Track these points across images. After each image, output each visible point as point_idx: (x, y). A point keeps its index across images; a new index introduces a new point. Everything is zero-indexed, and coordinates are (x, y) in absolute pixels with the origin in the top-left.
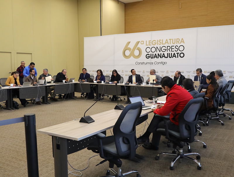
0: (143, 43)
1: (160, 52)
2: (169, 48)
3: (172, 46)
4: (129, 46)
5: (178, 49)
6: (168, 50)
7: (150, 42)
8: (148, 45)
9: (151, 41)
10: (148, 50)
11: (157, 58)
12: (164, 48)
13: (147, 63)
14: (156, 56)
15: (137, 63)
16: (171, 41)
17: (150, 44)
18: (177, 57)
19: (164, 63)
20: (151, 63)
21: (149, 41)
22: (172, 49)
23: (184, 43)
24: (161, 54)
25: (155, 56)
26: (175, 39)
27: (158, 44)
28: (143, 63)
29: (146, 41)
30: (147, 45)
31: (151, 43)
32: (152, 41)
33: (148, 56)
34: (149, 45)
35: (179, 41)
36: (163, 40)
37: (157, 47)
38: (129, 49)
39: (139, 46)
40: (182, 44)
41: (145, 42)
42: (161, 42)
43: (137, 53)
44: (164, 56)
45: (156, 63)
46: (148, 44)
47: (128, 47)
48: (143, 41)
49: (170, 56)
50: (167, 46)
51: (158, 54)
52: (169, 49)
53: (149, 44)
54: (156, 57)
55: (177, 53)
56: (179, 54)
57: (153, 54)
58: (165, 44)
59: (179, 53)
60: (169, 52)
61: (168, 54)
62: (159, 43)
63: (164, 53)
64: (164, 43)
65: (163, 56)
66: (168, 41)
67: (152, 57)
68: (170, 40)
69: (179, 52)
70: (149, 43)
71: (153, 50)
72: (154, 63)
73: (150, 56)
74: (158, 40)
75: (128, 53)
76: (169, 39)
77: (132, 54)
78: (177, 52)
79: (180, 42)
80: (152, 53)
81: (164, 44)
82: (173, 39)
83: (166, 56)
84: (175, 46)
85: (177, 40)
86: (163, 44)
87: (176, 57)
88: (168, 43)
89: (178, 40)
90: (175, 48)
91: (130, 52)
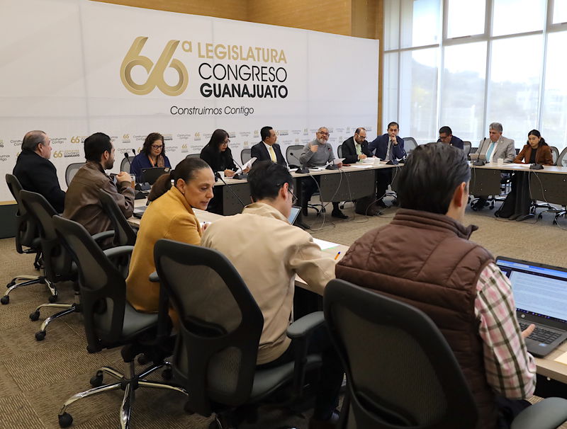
0: (190, 50)
1: (236, 79)
2: (256, 71)
3: (262, 67)
4: (144, 52)
5: (276, 76)
6: (255, 76)
7: (210, 48)
8: (203, 57)
9: (211, 45)
10: (206, 71)
11: (230, 96)
12: (244, 70)
13: (204, 111)
14: (228, 90)
15: (174, 110)
16: (261, 52)
17: (210, 54)
18: (273, 95)
19: (247, 111)
20: (216, 111)
21: (208, 45)
22: (262, 74)
23: (286, 62)
24: (239, 85)
25: (226, 91)
26: (268, 50)
27: (229, 58)
28: (193, 111)
29: (199, 44)
30: (200, 56)
31: (212, 51)
32: (215, 46)
33: (206, 91)
34: (208, 57)
35: (276, 56)
36: (241, 47)
37: (228, 66)
38: (146, 63)
39: (179, 54)
40: (282, 64)
41: (195, 48)
42: (238, 51)
43: (171, 77)
44: (248, 93)
45: (228, 110)
46: (204, 53)
47: (140, 55)
48: (190, 44)
49: (260, 94)
50: (253, 67)
51: (233, 85)
52: (257, 75)
53: (207, 54)
54: (229, 93)
55: (273, 86)
56: (277, 89)
57: (219, 85)
58: (247, 59)
59: (277, 86)
60: (256, 82)
61: (254, 86)
62: (232, 54)
63: (245, 82)
64: (245, 55)
65: (244, 93)
66: (252, 53)
67: (217, 93)
68: (258, 49)
69: (276, 83)
70: (208, 51)
71: (220, 72)
72: (223, 111)
73: (212, 89)
74: (229, 46)
75: (139, 76)
76: (256, 48)
77: (156, 80)
78: (274, 83)
79: (277, 58)
80: (217, 82)
81: (244, 59)
82: (263, 49)
83: (251, 92)
84: (268, 68)
85: (272, 54)
86: (242, 59)
87: (272, 97)
88: (253, 57)
89: (274, 53)
90: (268, 73)
91: (150, 74)
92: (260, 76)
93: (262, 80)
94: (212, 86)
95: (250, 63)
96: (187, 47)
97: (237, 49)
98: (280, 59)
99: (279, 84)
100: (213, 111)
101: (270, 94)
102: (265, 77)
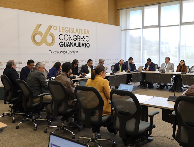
0: (56, 29)
1: (72, 40)
2: (79, 37)
3: (81, 36)
4: (40, 30)
5: (85, 39)
6: (78, 39)
7: (63, 29)
8: (61, 32)
9: (63, 27)
10: (62, 37)
11: (70, 47)
12: (75, 37)
13: (61, 52)
15: (50, 52)
16: (80, 30)
17: (63, 31)
18: (85, 47)
19: (75, 52)
21: (62, 27)
22: (81, 38)
23: (89, 34)
24: (73, 42)
25: (68, 45)
26: (83, 29)
27: (70, 33)
28: (57, 52)
29: (59, 27)
30: (60, 31)
31: (64, 30)
32: (65, 28)
33: (61, 45)
35: (86, 32)
36: (74, 28)
37: (69, 35)
38: (40, 34)
39: (52, 31)
41: (58, 28)
42: (73, 30)
43: (49, 39)
44: (76, 46)
45: (69, 52)
46: (61, 30)
47: (38, 31)
48: (56, 27)
49: (80, 46)
51: (71, 42)
52: (79, 39)
53: (62, 31)
54: (69, 45)
55: (85, 43)
56: (86, 44)
57: (66, 42)
60: (79, 42)
61: (78, 43)
62: (71, 31)
63: (75, 41)
64: (75, 32)
65: (74, 46)
66: (78, 31)
67: (65, 46)
68: (80, 29)
69: (86, 42)
70: (62, 30)
71: (66, 37)
72: (67, 52)
73: (63, 44)
74: (70, 28)
75: (38, 38)
76: (79, 29)
77: (44, 40)
79: (86, 33)
82: (81, 29)
83: (77, 45)
84: (83, 36)
86: (74, 33)
87: (84, 47)
88: (78, 32)
89: (85, 31)
90: (83, 38)
91: (42, 38)
92: (80, 39)
93: (81, 41)
94: (64, 43)
95: (77, 34)
96: (55, 28)
97: (72, 29)
98: (87, 33)
99: (87, 42)
100: (64, 52)
101: (84, 46)
102: (82, 40)
